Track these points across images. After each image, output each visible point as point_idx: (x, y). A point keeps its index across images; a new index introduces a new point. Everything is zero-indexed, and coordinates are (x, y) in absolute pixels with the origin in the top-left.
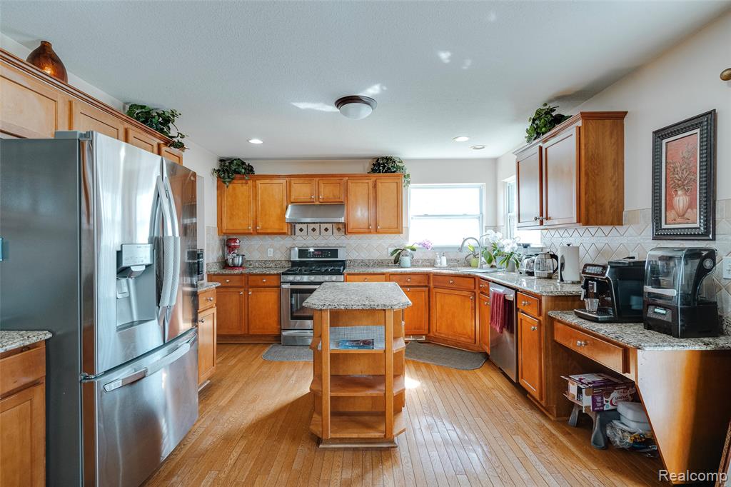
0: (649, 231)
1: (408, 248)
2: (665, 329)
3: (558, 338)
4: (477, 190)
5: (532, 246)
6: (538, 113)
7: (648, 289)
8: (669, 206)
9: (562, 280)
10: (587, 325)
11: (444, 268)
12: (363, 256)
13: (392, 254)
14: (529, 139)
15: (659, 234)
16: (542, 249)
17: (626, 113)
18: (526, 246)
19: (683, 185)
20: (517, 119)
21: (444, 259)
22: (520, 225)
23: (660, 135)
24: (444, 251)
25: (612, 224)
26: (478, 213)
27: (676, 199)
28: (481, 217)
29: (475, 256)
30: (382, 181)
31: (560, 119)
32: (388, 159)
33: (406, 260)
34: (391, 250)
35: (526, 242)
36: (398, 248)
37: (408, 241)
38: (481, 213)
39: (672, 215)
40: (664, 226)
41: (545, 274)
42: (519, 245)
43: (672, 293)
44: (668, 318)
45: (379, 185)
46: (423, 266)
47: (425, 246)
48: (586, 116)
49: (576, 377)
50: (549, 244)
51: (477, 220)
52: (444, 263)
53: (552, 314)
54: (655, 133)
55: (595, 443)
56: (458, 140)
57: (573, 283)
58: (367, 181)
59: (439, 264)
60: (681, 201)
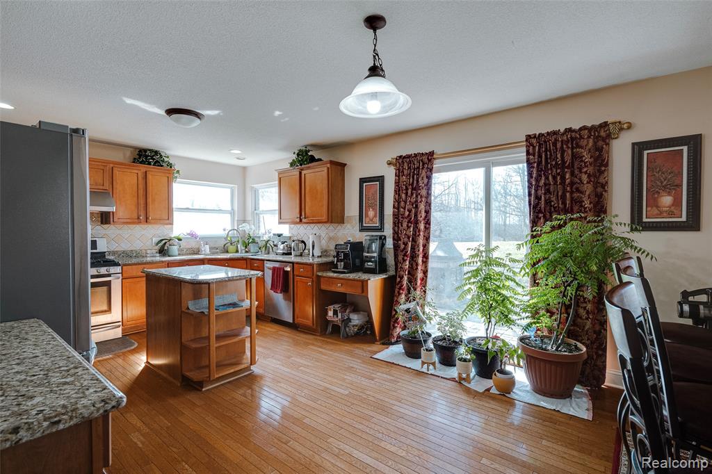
0: (357, 227)
1: (175, 237)
2: (372, 271)
3: (323, 287)
4: (228, 191)
5: (284, 235)
6: (300, 151)
7: (365, 254)
8: (367, 215)
9: (313, 255)
10: (342, 276)
11: (208, 255)
12: (124, 246)
13: (157, 244)
14: (292, 164)
15: (363, 229)
16: (290, 237)
17: (346, 164)
18: (280, 235)
19: (372, 206)
20: (285, 149)
21: (207, 247)
22: (281, 221)
23: (362, 181)
24: (206, 240)
25: (339, 223)
26: (230, 209)
27: (369, 213)
28: (232, 213)
29: (231, 244)
30: (153, 173)
31: (312, 159)
32: (156, 153)
33: (175, 249)
34: (155, 240)
35: (280, 233)
36: (163, 238)
37: (172, 231)
38: (232, 209)
39: (368, 220)
40: (364, 225)
41: (298, 253)
42: (274, 235)
43: (375, 255)
44: (373, 266)
45: (149, 177)
46: (187, 254)
47: (193, 235)
48: (332, 162)
49: (332, 307)
50: (295, 233)
51: (229, 215)
52: (208, 251)
53: (320, 274)
54: (360, 179)
55: (343, 336)
56: (232, 151)
57: (318, 257)
58: (136, 171)
59: (203, 252)
60: (371, 213)
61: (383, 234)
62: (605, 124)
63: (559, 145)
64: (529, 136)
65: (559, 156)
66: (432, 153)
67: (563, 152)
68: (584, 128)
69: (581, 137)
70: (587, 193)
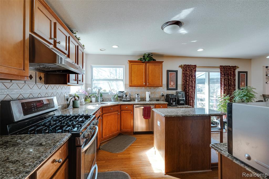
8: (170, 84)
18: (122, 92)
19: (173, 81)
39: (171, 86)
40: (169, 88)
44: (183, 103)
54: (167, 70)
60: (172, 83)
61: (177, 91)
62: (235, 66)
63: (227, 69)
64: (221, 66)
65: (227, 72)
66: (195, 66)
67: (228, 71)
68: (232, 66)
69: (231, 68)
70: (233, 81)
